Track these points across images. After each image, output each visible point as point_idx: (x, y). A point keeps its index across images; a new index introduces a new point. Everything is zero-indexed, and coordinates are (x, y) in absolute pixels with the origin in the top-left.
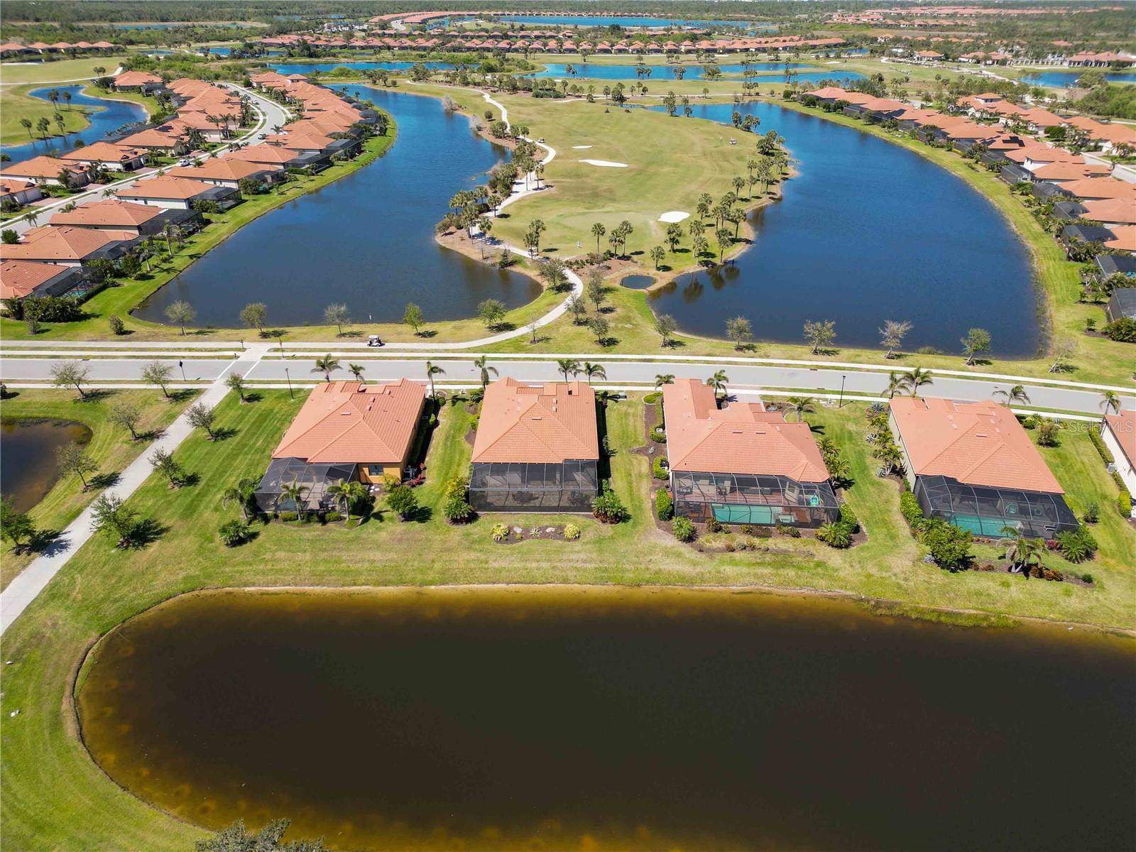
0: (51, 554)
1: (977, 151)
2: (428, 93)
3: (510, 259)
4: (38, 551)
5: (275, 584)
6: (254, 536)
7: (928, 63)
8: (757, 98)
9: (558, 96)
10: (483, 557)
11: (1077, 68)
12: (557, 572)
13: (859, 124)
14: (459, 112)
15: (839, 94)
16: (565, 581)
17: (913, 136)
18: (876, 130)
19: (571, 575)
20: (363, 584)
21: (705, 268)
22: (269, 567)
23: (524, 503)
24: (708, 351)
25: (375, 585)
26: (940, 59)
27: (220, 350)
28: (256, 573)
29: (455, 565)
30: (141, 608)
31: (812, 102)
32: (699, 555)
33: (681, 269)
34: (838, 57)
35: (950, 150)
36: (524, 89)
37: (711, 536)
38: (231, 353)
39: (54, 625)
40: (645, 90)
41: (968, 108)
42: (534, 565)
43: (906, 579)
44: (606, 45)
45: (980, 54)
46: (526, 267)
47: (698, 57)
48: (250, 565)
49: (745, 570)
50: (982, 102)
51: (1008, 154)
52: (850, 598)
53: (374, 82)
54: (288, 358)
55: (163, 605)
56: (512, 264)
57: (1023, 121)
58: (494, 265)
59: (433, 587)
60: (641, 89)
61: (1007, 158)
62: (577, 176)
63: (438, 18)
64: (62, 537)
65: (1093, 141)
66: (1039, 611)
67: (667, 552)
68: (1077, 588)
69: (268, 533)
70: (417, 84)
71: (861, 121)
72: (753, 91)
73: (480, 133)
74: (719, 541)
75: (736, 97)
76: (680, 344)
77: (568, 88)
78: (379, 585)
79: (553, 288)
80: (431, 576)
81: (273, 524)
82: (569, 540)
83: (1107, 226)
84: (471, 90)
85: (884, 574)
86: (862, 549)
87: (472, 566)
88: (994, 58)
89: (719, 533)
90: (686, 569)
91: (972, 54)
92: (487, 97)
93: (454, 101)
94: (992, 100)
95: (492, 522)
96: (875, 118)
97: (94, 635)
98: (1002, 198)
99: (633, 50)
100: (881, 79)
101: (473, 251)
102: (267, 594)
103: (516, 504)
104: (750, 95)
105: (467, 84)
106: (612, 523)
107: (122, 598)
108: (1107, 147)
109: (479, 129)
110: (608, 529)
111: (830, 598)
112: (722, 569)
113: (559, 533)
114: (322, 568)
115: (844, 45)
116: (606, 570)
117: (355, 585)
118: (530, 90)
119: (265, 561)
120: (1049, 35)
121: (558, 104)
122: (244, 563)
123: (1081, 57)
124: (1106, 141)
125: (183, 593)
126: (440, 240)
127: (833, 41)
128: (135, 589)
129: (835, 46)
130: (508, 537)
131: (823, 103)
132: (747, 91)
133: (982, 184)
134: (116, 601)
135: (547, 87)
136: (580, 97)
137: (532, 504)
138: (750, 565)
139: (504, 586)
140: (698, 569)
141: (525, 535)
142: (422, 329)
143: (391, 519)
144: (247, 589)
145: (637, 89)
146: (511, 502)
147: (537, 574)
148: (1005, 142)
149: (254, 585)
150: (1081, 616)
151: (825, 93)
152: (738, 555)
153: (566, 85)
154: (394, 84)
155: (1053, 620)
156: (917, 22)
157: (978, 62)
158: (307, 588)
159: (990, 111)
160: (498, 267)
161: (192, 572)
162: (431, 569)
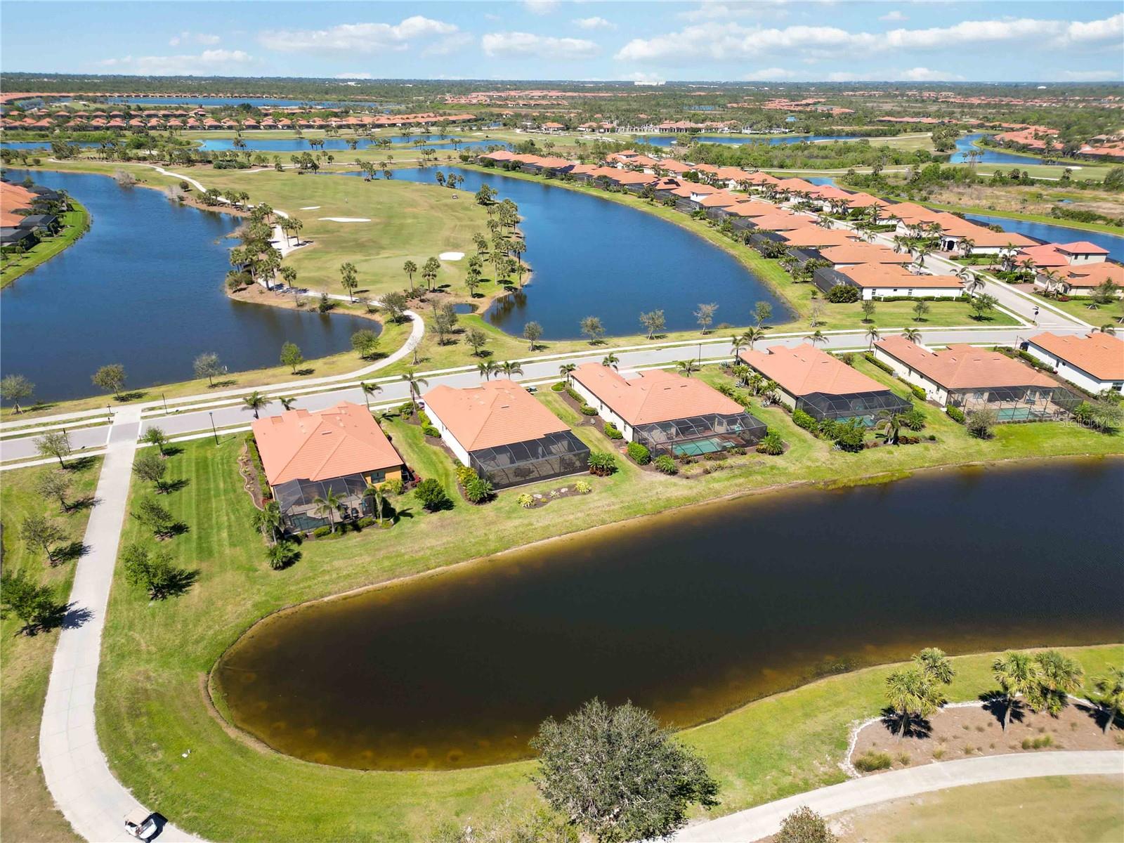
0: (76, 625)
3: (329, 303)
4: (56, 626)
5: (351, 588)
6: (297, 556)
7: (555, 132)
8: (437, 163)
9: (242, 167)
10: (526, 522)
12: (594, 518)
13: (540, 179)
14: (141, 185)
15: (512, 157)
16: (603, 522)
17: (589, 184)
18: (556, 182)
19: (606, 517)
20: (436, 567)
21: (510, 292)
22: (334, 576)
23: (524, 477)
25: (447, 565)
26: (563, 129)
28: (325, 583)
29: (506, 533)
30: (231, 640)
31: (491, 163)
32: (688, 481)
35: (626, 193)
37: (687, 467)
39: (148, 678)
40: (330, 158)
42: (571, 517)
43: (832, 464)
48: (314, 579)
49: (727, 483)
51: (672, 191)
52: (805, 484)
54: (173, 413)
55: (249, 633)
56: (331, 307)
57: (663, 170)
58: (313, 310)
59: (499, 554)
60: (327, 157)
61: (675, 195)
62: (328, 232)
64: (73, 608)
65: (721, 180)
66: (918, 463)
67: (666, 486)
68: (930, 445)
69: (307, 548)
70: (63, 161)
71: (540, 176)
72: (431, 157)
74: (695, 469)
76: (545, 347)
77: (252, 158)
78: (451, 563)
79: (392, 321)
80: (492, 546)
81: (305, 543)
82: (584, 493)
83: (779, 233)
85: (817, 464)
86: (792, 452)
87: (521, 529)
88: (605, 127)
89: (691, 464)
90: (686, 492)
92: (160, 169)
93: (133, 176)
94: (631, 156)
95: (518, 494)
96: (552, 173)
98: (688, 223)
100: (532, 144)
102: (349, 597)
103: (518, 479)
104: (429, 160)
105: (129, 159)
106: (608, 475)
108: (732, 184)
109: (181, 199)
110: (606, 479)
111: (792, 487)
112: (711, 486)
113: (573, 491)
114: (387, 563)
115: (476, 120)
116: (629, 507)
117: (429, 569)
118: (210, 162)
119: (324, 573)
120: (634, 111)
121: (248, 174)
122: (307, 579)
123: (666, 125)
124: (730, 180)
125: (262, 618)
126: (231, 295)
127: (466, 117)
129: (469, 121)
130: (536, 504)
131: (502, 164)
135: (228, 158)
136: (266, 167)
137: (532, 476)
138: (728, 479)
139: (557, 538)
140: (695, 491)
141: (548, 498)
142: (299, 368)
143: (419, 514)
144: (326, 599)
145: (323, 158)
146: (513, 479)
147: (579, 523)
148: (666, 183)
149: (330, 594)
150: (942, 461)
152: (715, 474)
155: (928, 467)
157: (593, 130)
158: (384, 583)
159: (635, 164)
160: (319, 311)
161: (257, 598)
162: (488, 540)
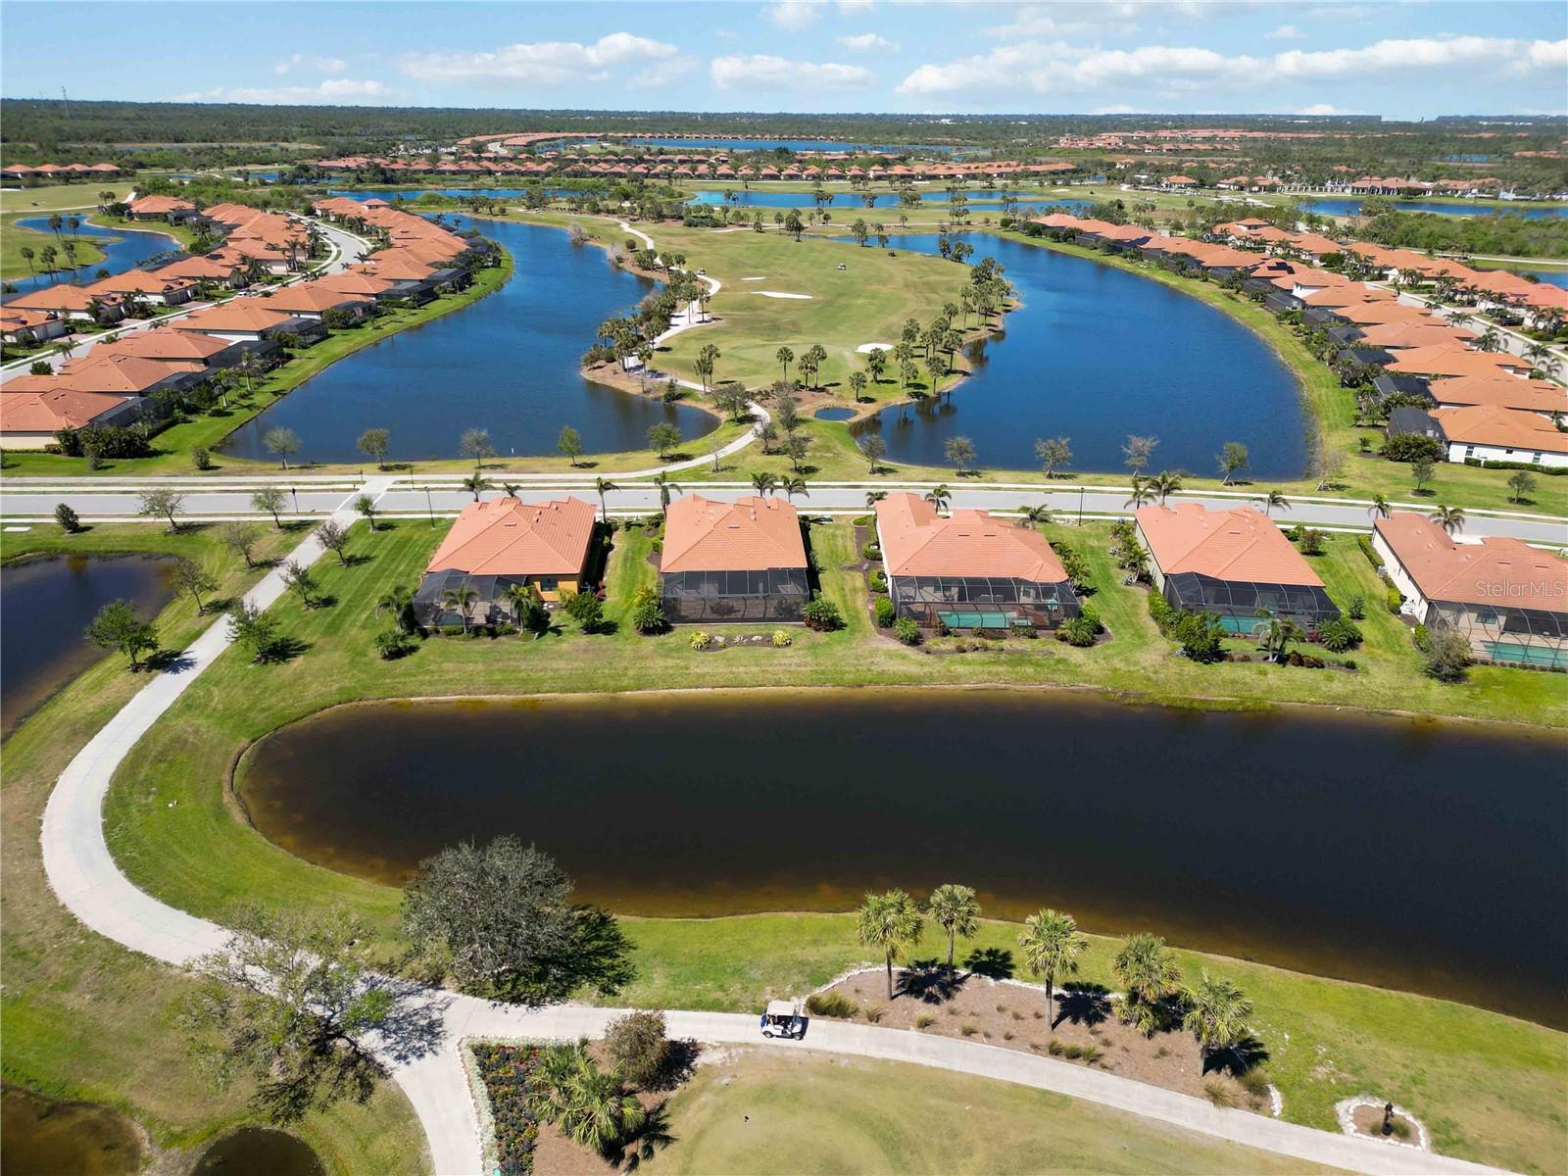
0: (176, 671)
1: (1237, 280)
2: (548, 221)
3: (678, 391)
4: (159, 668)
5: (445, 694)
6: (413, 649)
7: (1179, 191)
8: (969, 228)
9: (716, 225)
10: (682, 664)
11: (1362, 196)
12: (769, 676)
13: (1096, 255)
14: (591, 243)
15: (1069, 221)
16: (778, 684)
17: (1162, 266)
18: (1116, 261)
19: (784, 678)
20: (548, 692)
21: (916, 400)
22: (436, 677)
23: (723, 614)
24: (924, 476)
25: (561, 692)
26: (1194, 186)
27: (333, 483)
28: (422, 684)
29: (651, 672)
30: (293, 718)
31: (1037, 231)
32: (927, 656)
33: (888, 401)
34: (1067, 184)
35: (1206, 280)
36: (672, 217)
37: (940, 639)
38: (351, 486)
39: (196, 732)
40: (827, 218)
41: (1228, 236)
42: (742, 669)
43: (1155, 672)
44: (773, 171)
45: (1244, 179)
46: (698, 400)
47: (892, 182)
48: (414, 676)
49: (979, 668)
50: (1245, 229)
51: (1273, 281)
52: (1094, 690)
53: (476, 210)
54: (420, 489)
55: (318, 714)
56: (680, 397)
57: (1293, 249)
58: (657, 399)
59: (628, 693)
60: (822, 216)
61: (1273, 285)
62: (750, 308)
63: (548, 140)
64: (185, 656)
65: (1376, 268)
66: (1298, 695)
67: (890, 655)
68: (1341, 675)
69: (429, 648)
70: (533, 212)
71: (1097, 251)
72: (962, 219)
73: (621, 265)
74: (949, 644)
75: (942, 227)
76: (891, 471)
77: (729, 215)
78: (566, 691)
79: (733, 420)
80: (625, 682)
81: (431, 640)
82: (778, 646)
83: (1388, 351)
84: (602, 218)
85: (1132, 669)
86: (1108, 647)
87: (671, 672)
88: (1261, 183)
89: (948, 637)
90: (914, 670)
91: (1233, 180)
92: (625, 226)
93: (585, 230)
94: (1256, 227)
95: (690, 633)
96: (1115, 247)
97: (244, 741)
98: (1267, 328)
99: (808, 176)
100: (1121, 207)
101: (631, 386)
102: (438, 702)
103: (715, 616)
104: (959, 224)
105: (598, 212)
106: (827, 631)
107: (270, 708)
108: (1393, 274)
109: (620, 260)
110: (822, 637)
111: (1073, 691)
112: (952, 669)
113: (768, 641)
114: (498, 676)
115: (1074, 171)
116: (823, 672)
117: (538, 692)
118: (681, 218)
119: (427, 672)
120: (1326, 160)
121: (718, 234)
122: (406, 675)
123: (1364, 183)
124: (1391, 268)
125: (340, 703)
126: (586, 374)
127: (1061, 166)
128: (283, 699)
129: (1063, 172)
130: (709, 645)
131: (1050, 232)
132: (956, 219)
133: (1244, 315)
134: (264, 710)
135: (702, 214)
136: (745, 226)
137: (733, 616)
138: (983, 664)
139: (710, 689)
140: (927, 669)
141: (729, 642)
142: (580, 460)
143: (572, 632)
144: (413, 699)
145: (817, 217)
146: (708, 614)
147: (747, 678)
148: (1270, 268)
149: (420, 695)
150: (1342, 700)
151: (1051, 221)
152: (969, 656)
153: (727, 211)
154: (503, 211)
155: (1313, 703)
156: (1166, 146)
157: (1242, 188)
158: (483, 697)
159: (1253, 238)
160: (663, 400)
161: (347, 683)
162: (625, 675)
